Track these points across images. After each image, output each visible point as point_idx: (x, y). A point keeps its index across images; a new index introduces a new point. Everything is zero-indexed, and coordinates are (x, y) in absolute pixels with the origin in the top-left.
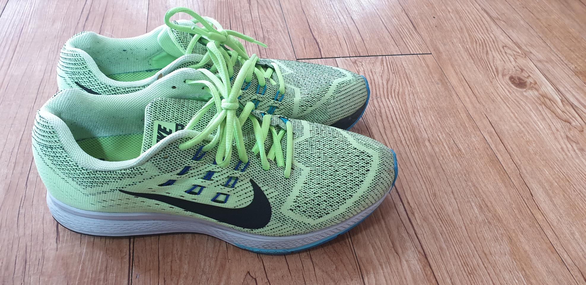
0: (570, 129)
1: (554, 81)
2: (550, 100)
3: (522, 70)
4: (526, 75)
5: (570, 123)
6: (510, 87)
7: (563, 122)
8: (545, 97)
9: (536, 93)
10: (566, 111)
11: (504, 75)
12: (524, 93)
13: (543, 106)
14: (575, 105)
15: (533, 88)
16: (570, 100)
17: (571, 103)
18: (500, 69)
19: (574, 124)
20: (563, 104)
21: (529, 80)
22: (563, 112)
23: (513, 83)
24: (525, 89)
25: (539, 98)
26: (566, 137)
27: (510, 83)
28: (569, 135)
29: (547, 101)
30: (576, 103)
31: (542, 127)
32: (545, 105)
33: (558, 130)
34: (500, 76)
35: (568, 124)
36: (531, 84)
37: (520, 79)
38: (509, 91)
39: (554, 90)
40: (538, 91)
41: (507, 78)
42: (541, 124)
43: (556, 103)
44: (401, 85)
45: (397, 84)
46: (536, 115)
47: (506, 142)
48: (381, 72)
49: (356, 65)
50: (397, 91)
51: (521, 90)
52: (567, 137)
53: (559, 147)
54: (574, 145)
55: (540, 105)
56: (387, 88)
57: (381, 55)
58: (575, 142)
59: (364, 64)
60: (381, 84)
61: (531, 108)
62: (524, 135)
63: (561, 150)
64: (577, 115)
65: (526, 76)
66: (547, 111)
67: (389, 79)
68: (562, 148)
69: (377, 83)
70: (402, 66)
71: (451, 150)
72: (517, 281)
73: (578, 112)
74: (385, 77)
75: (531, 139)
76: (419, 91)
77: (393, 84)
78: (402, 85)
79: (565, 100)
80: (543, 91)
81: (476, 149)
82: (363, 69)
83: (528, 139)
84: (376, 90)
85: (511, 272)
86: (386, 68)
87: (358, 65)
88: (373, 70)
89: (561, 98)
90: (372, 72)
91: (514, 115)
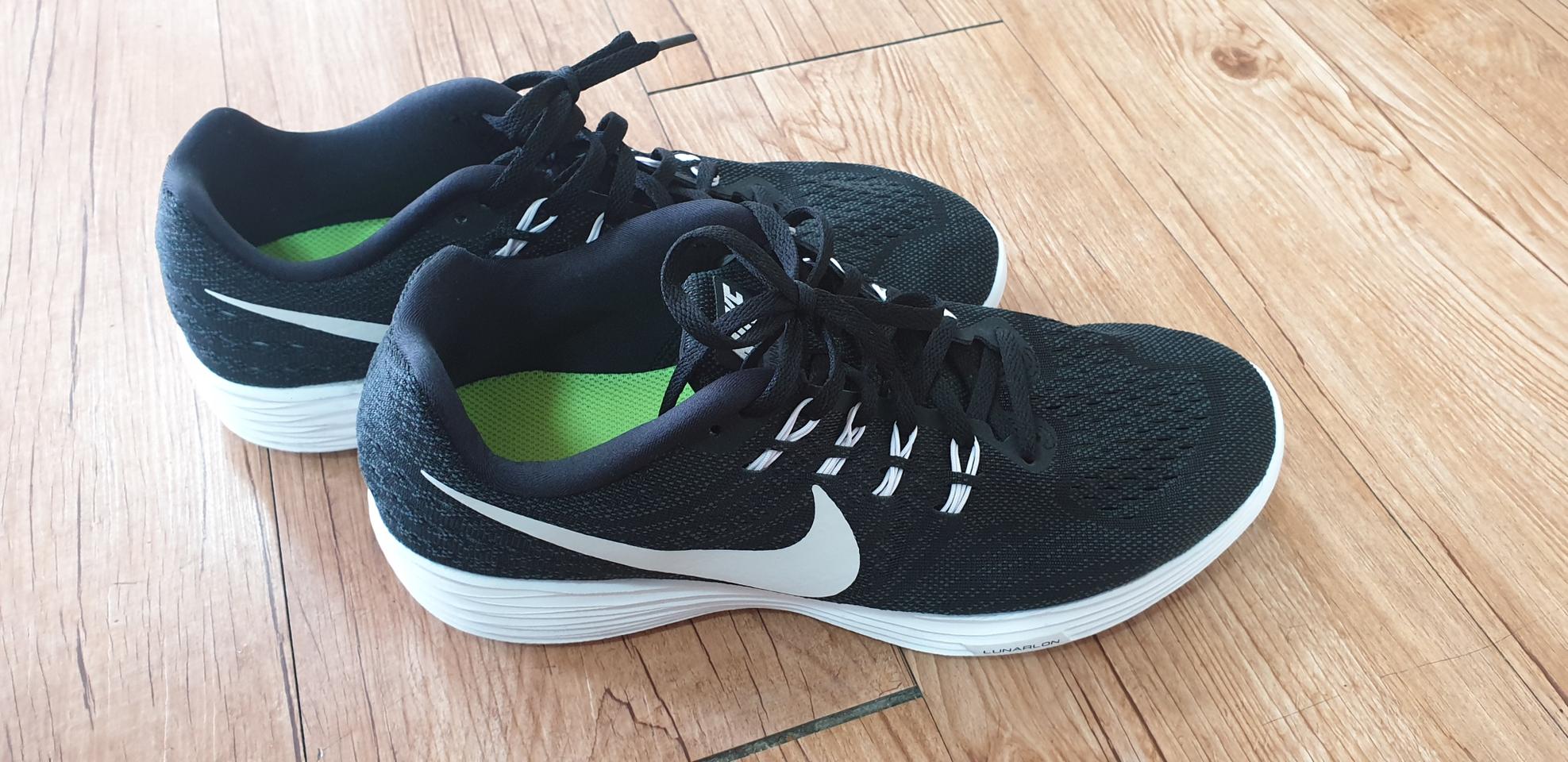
0: (1378, 169)
1: (1327, 46)
2: (1320, 98)
3: (1243, 28)
4: (1253, 40)
5: (1376, 152)
6: (1217, 78)
7: (1358, 152)
8: (1308, 92)
9: (1284, 85)
10: (1364, 123)
11: (1197, 50)
12: (1256, 91)
13: (1307, 119)
14: (1386, 104)
15: (1275, 73)
16: (1370, 91)
17: (1375, 100)
18: (1186, 33)
19: (1385, 153)
20: (1353, 104)
21: (1263, 54)
22: (1356, 125)
23: (1224, 66)
24: (1255, 80)
25: (1293, 99)
26: (1369, 190)
27: (1215, 68)
28: (1378, 186)
29: (1314, 101)
30: (1385, 96)
31: (1307, 175)
32: (1310, 115)
33: (1347, 177)
34: (1188, 52)
35: (1372, 156)
36: (1267, 65)
37: (1238, 53)
38: (1214, 91)
39: (1330, 70)
40: (1288, 79)
41: (1207, 55)
42: (1305, 167)
43: (1337, 105)
44: (933, 121)
45: (924, 118)
46: (1292, 145)
47: (1221, 231)
48: (878, 92)
49: (808, 86)
50: (924, 139)
51: (1243, 82)
52: (1373, 191)
53: (1356, 221)
54: (1392, 209)
55: (1298, 114)
56: (900, 136)
57: (870, 46)
58: (1393, 201)
59: (828, 78)
60: (881, 129)
61: (1276, 128)
62: (1267, 203)
63: (1360, 228)
64: (1391, 129)
65: (1254, 44)
66: (1316, 129)
67: (901, 110)
68: (1364, 223)
69: (870, 128)
70: (930, 69)
71: (1084, 278)
72: (1285, 588)
73: (1394, 119)
74: (890, 106)
75: (1284, 211)
76: (981, 130)
77: (911, 124)
78: (937, 120)
79: (1359, 94)
80: (1301, 76)
81: (1146, 262)
82: (828, 94)
83: (1276, 214)
84: (870, 145)
85: (1268, 567)
86: (888, 80)
87: (815, 84)
88: (856, 93)
89: (1348, 90)
90: (853, 99)
91: (1236, 154)
